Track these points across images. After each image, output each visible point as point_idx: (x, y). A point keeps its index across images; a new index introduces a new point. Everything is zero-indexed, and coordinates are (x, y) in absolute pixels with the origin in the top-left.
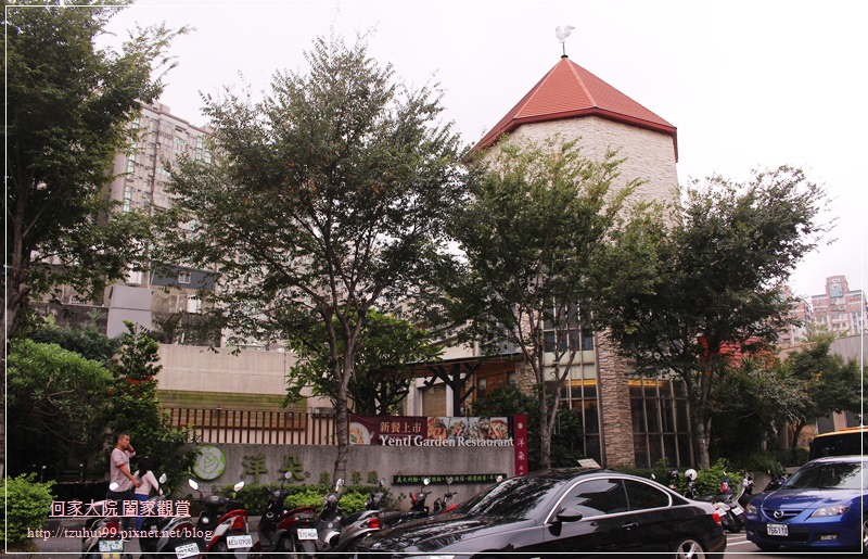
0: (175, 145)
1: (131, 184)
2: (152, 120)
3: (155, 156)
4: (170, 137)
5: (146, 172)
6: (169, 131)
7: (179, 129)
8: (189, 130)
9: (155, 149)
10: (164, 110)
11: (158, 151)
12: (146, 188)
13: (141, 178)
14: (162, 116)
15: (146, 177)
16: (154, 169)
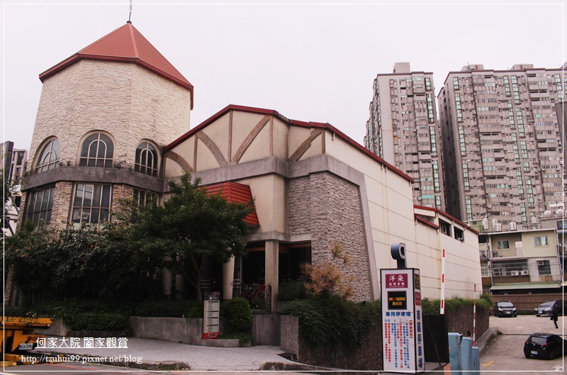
0: (487, 89)
1: (462, 124)
2: (467, 78)
3: (475, 101)
4: (483, 84)
5: (471, 113)
6: (480, 81)
7: (487, 77)
8: (496, 74)
9: (474, 96)
10: (479, 69)
11: (476, 97)
12: (473, 123)
13: (468, 118)
14: (473, 73)
15: (471, 116)
16: (476, 109)
